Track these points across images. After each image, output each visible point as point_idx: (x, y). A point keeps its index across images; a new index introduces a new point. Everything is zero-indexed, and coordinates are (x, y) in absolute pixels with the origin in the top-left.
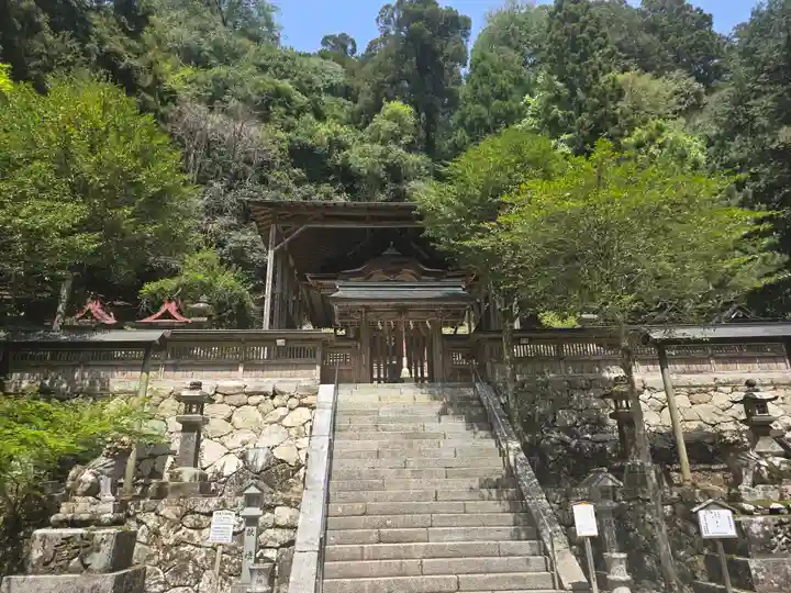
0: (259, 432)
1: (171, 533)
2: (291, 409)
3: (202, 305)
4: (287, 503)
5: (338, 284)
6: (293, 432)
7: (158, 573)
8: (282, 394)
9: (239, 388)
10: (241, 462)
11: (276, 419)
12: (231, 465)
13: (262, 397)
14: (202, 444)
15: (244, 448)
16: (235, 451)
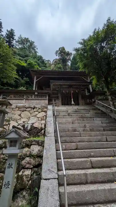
0: (29, 119)
2: (39, 112)
4: (38, 143)
6: (40, 119)
8: (37, 108)
9: (23, 106)
10: (22, 128)
11: (35, 115)
13: (30, 109)
14: (10, 122)
15: (24, 124)
16: (21, 124)
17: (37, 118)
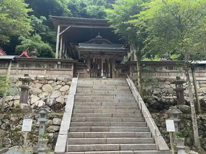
0: (51, 93)
1: (14, 126)
2: (63, 86)
3: (34, 52)
4: (58, 117)
5: (80, 44)
6: (63, 93)
7: (9, 140)
8: (60, 80)
9: (44, 78)
10: (44, 102)
11: (57, 89)
12: (41, 104)
13: (52, 81)
14: (31, 96)
15: (46, 98)
16: (42, 99)
17: (60, 92)
